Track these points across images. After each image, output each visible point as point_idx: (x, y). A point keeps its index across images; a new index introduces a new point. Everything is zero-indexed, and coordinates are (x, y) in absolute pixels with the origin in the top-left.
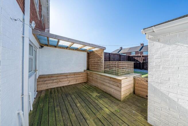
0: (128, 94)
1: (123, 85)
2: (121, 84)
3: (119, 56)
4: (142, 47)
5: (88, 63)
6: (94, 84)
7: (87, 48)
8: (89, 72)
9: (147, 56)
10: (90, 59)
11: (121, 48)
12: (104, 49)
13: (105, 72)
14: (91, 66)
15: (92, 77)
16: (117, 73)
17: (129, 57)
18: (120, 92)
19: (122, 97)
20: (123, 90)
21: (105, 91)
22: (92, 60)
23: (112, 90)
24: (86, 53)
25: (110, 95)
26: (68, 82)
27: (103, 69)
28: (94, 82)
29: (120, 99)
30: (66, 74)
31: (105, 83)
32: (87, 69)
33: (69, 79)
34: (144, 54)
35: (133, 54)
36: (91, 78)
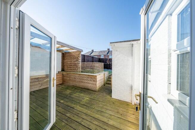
0: (101, 86)
1: (98, 80)
2: (96, 79)
3: (92, 58)
4: (109, 52)
5: (63, 64)
6: (71, 83)
7: (64, 49)
8: (64, 73)
9: (111, 59)
10: (65, 59)
11: (93, 51)
12: (81, 51)
13: (82, 72)
14: (67, 67)
15: (70, 77)
16: (93, 72)
17: (100, 59)
18: (96, 84)
19: (97, 88)
20: (98, 83)
21: (83, 87)
22: (68, 61)
23: (90, 85)
24: (61, 53)
25: (88, 89)
26: (40, 85)
27: (81, 69)
28: (71, 82)
29: (95, 90)
30: (37, 77)
31: (84, 81)
32: (62, 71)
33: (41, 82)
34: (110, 57)
35: (102, 57)
36: (68, 78)
